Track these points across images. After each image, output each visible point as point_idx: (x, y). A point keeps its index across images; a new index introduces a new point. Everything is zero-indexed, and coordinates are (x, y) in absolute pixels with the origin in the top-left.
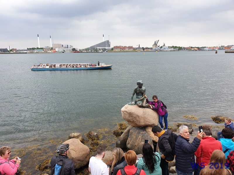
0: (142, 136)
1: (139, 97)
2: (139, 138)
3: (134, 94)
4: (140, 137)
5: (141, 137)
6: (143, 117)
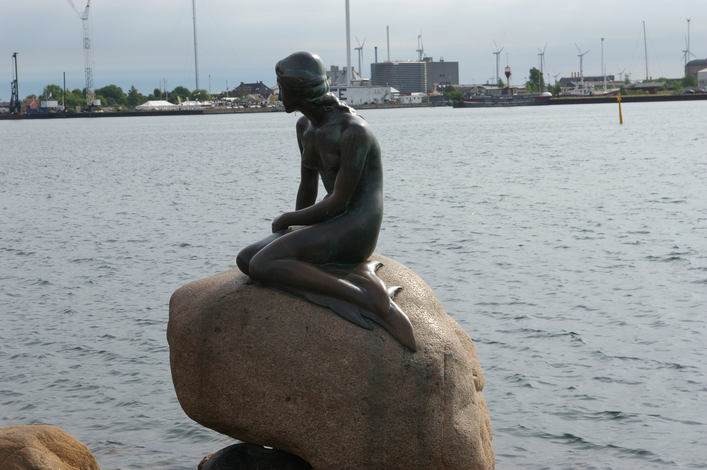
6: (193, 349)
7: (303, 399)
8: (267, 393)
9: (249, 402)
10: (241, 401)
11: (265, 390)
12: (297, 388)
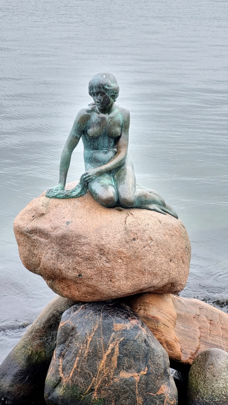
0: (123, 344)
1: (101, 155)
2: (109, 351)
3: (72, 145)
4: (113, 349)
5: (117, 350)
6: (125, 255)
7: (175, 258)
8: (164, 262)
9: (158, 271)
10: (155, 272)
11: (163, 261)
12: (172, 254)
